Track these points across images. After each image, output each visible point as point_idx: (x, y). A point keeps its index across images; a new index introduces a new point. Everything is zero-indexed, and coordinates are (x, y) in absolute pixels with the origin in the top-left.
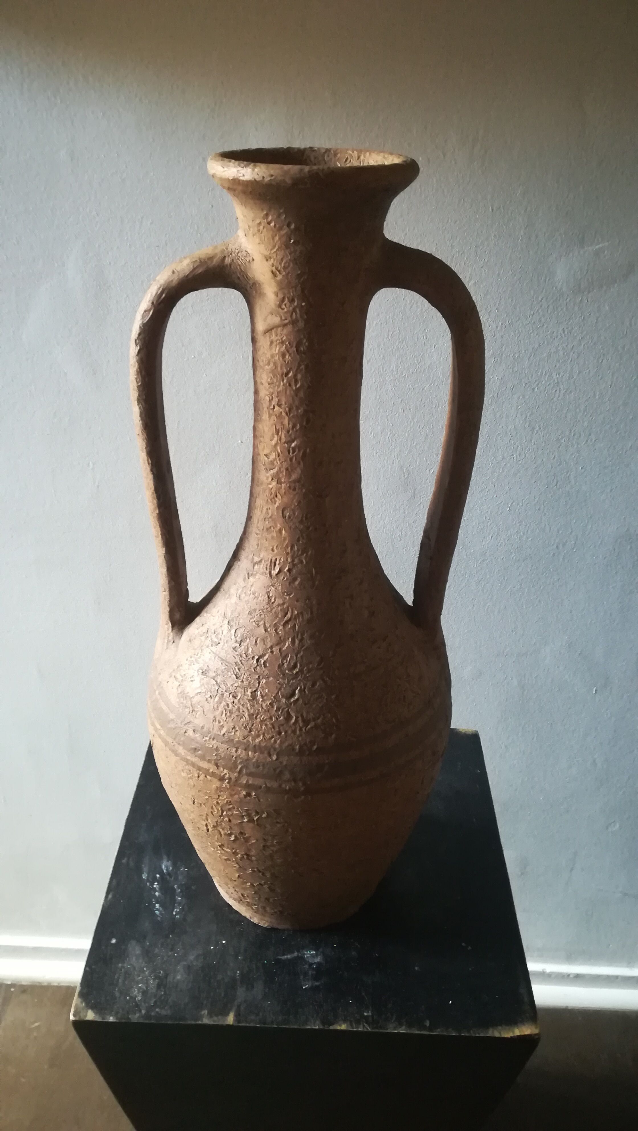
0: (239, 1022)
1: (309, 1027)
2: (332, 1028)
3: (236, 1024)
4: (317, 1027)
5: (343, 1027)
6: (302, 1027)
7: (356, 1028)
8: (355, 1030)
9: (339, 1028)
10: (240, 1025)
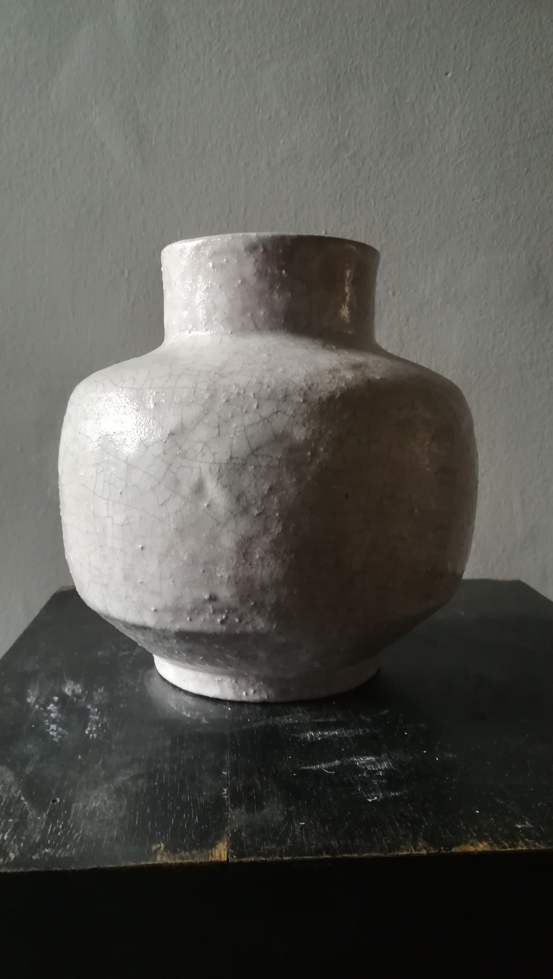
0: (241, 854)
1: (405, 853)
2: (456, 850)
3: (235, 859)
4: (424, 852)
5: (483, 847)
6: (390, 855)
7: (510, 847)
8: (509, 849)
9: (472, 849)
10: (245, 860)
